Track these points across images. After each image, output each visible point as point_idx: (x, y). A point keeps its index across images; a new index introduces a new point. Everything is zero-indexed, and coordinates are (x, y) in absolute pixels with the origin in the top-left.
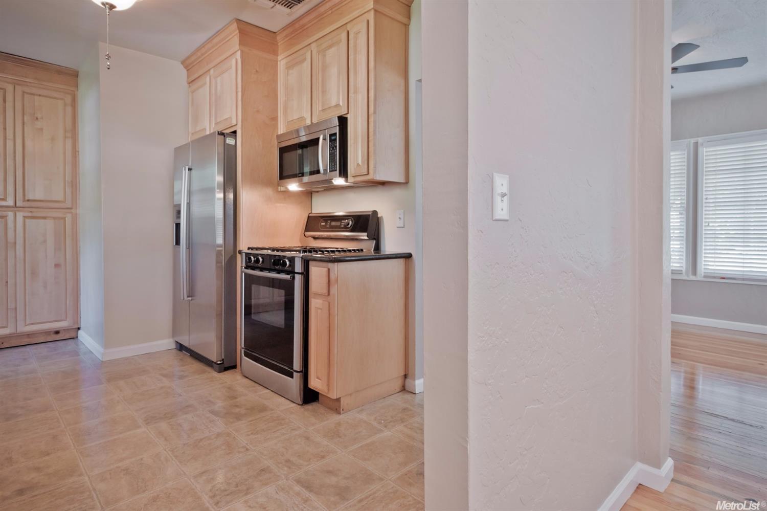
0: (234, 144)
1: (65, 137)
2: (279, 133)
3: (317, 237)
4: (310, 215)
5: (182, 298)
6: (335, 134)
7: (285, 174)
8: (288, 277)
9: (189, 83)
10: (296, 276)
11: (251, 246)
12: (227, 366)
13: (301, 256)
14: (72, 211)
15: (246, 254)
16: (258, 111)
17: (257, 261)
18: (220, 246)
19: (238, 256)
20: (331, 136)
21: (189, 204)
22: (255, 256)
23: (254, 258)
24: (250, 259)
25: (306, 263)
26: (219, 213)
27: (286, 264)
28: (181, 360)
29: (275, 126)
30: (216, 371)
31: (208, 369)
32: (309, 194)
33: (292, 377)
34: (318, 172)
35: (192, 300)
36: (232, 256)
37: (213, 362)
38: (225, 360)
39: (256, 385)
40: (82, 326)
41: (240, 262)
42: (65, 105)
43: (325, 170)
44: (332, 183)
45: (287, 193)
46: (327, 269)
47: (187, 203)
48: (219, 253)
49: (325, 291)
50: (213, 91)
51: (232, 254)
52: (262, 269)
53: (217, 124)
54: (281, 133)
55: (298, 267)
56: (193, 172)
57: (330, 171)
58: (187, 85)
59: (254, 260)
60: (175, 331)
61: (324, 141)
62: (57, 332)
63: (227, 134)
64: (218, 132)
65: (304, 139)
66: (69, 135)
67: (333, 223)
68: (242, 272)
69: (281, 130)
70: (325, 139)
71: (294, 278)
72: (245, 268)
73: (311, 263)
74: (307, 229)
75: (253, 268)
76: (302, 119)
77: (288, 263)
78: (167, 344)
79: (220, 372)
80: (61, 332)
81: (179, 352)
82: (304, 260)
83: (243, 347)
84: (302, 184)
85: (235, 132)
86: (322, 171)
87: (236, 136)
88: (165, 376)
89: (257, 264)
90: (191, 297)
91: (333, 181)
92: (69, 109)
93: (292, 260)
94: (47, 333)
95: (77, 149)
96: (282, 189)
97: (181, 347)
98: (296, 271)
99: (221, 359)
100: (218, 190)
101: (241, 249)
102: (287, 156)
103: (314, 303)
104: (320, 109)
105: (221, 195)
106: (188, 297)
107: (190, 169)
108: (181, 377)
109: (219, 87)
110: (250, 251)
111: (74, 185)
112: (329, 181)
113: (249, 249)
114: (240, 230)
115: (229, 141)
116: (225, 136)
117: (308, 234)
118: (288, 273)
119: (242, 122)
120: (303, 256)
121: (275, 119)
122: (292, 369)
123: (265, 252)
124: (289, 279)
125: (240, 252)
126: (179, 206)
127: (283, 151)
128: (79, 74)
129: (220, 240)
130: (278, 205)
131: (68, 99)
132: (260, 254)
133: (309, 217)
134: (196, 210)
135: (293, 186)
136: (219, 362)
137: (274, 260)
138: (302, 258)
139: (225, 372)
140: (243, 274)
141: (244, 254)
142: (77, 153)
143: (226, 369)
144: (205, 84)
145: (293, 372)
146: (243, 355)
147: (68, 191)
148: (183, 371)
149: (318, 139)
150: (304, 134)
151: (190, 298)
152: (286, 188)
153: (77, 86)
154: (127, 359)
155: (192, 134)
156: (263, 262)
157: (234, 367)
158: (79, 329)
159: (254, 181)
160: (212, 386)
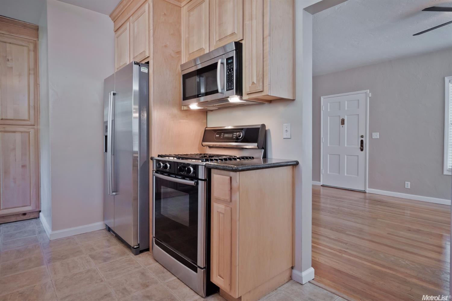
0: (147, 72)
1: (29, 74)
2: (182, 64)
3: (211, 146)
4: (206, 129)
5: (109, 193)
6: (232, 58)
7: (187, 96)
8: (192, 183)
9: (116, 31)
10: (200, 182)
11: (160, 154)
12: (142, 249)
13: (204, 164)
14: (35, 127)
15: (158, 161)
16: (166, 46)
17: (166, 167)
18: (136, 153)
19: (151, 161)
20: (227, 59)
22: (164, 162)
23: (163, 164)
24: (160, 164)
25: (209, 170)
26: (135, 128)
27: (191, 171)
28: (108, 240)
29: (180, 59)
30: (133, 253)
31: (127, 251)
32: (204, 113)
33: (196, 271)
34: (217, 91)
35: (116, 194)
36: (146, 161)
37: (131, 246)
38: (140, 245)
39: (165, 270)
40: (42, 210)
41: (152, 167)
42: (29, 50)
43: (223, 89)
44: (228, 101)
45: (189, 111)
46: (229, 178)
47: (112, 121)
48: (135, 159)
49: (228, 198)
50: (132, 34)
51: (146, 160)
52: (169, 174)
53: (134, 58)
54: (184, 63)
55: (202, 174)
56: (116, 96)
57: (227, 90)
58: (114, 33)
59: (163, 166)
60: (105, 217)
61: (222, 65)
62: (24, 214)
63: (142, 64)
64: (135, 62)
65: (200, 67)
66: (32, 72)
67: (226, 135)
68: (153, 175)
69: (183, 61)
70: (222, 63)
71: (197, 183)
72: (156, 172)
73: (212, 171)
74: (204, 140)
75: (162, 173)
76: (201, 49)
77: (192, 169)
78: (99, 225)
79: (136, 254)
80: (27, 214)
81: (108, 232)
82: (207, 168)
83: (154, 236)
84: (200, 104)
85: (148, 63)
86: (220, 90)
87: (149, 66)
88: (93, 257)
89: (165, 170)
90: (116, 192)
91: (229, 99)
92: (32, 54)
93: (196, 167)
94: (17, 215)
95: (38, 83)
96: (185, 108)
97: (109, 229)
98: (200, 177)
99: (137, 244)
100: (135, 110)
101: (153, 156)
102: (188, 81)
103: (216, 207)
104: (218, 39)
105: (137, 115)
106: (113, 192)
107: (114, 94)
108: (106, 259)
109: (136, 29)
110: (160, 158)
111: (35, 108)
112: (225, 99)
113: (159, 156)
114: (151, 141)
115: (143, 69)
116: (139, 66)
117: (205, 143)
118: (192, 179)
119: (154, 54)
120: (206, 164)
121: (179, 53)
122: (197, 264)
123: (171, 159)
124: (194, 185)
125: (152, 159)
126: (107, 122)
127: (186, 77)
128: (40, 29)
129: (136, 148)
130: (182, 121)
131: (31, 46)
132: (168, 161)
133: (205, 130)
134: (120, 127)
135: (194, 106)
136: (135, 247)
137: (180, 167)
138: (205, 166)
139: (141, 255)
140: (154, 177)
141: (155, 160)
142: (38, 86)
143: (141, 252)
144: (126, 29)
145: (197, 268)
146: (154, 243)
147: (32, 112)
148: (108, 252)
149: (216, 64)
150: (199, 63)
151: (114, 193)
152: (188, 107)
153: (37, 37)
154: (68, 238)
155: (118, 69)
156: (170, 167)
157: (148, 250)
158: (40, 211)
159: (163, 102)
160: (129, 271)
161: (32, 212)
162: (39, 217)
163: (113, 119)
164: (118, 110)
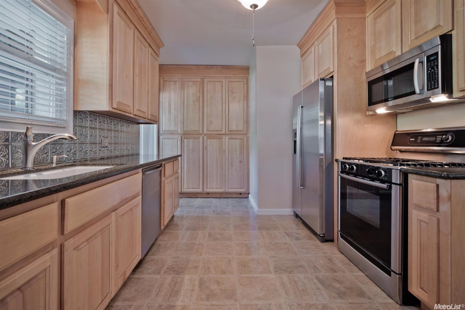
0: (331, 85)
1: (244, 99)
2: (367, 71)
3: (403, 150)
4: (396, 132)
5: (298, 187)
6: (437, 54)
7: (373, 101)
8: (385, 186)
9: (302, 56)
10: (393, 186)
11: (345, 157)
12: (327, 239)
13: (399, 169)
14: (247, 135)
15: (343, 163)
16: (350, 59)
17: (353, 168)
18: (321, 155)
19: (335, 164)
20: (428, 57)
21: (301, 129)
22: (350, 164)
23: (349, 166)
24: (345, 166)
25: (405, 175)
26: (321, 134)
28: (297, 224)
29: (364, 67)
30: (319, 240)
31: (314, 237)
32: (394, 116)
33: (390, 275)
34: (414, 93)
35: (303, 188)
36: (330, 163)
37: (317, 233)
38: (325, 234)
39: (351, 264)
40: (250, 193)
41: (337, 168)
42: (244, 84)
43: (422, 90)
44: (430, 101)
45: (375, 115)
46: (435, 185)
47: (300, 128)
48: (321, 160)
49: (434, 207)
50: (316, 55)
51: (330, 161)
52: (356, 175)
53: (319, 75)
54: (369, 70)
55: (396, 178)
56: (304, 108)
57: (428, 90)
58: (300, 58)
59: (349, 168)
60: (294, 205)
61: (421, 64)
62: (241, 194)
63: (327, 79)
64: (321, 79)
65: (388, 71)
67: (425, 139)
68: (338, 175)
69: (369, 68)
70: (421, 62)
71: (390, 188)
72: (341, 173)
73: (410, 176)
74: (394, 144)
75: (348, 174)
76: (392, 53)
77: (383, 173)
78: (288, 211)
79: (322, 242)
80: (242, 194)
81: (296, 218)
82: (403, 173)
83: (340, 230)
84: (389, 108)
85: (332, 77)
86: (417, 91)
87: (333, 79)
88: (287, 234)
89: (351, 171)
90: (303, 186)
91: (431, 99)
92: (245, 86)
93: (389, 172)
94: (237, 193)
95: (249, 105)
96: (371, 113)
97: (297, 216)
98: (393, 181)
99: (322, 233)
100: (320, 119)
101: (337, 158)
102: (375, 87)
103: (416, 215)
104: (413, 38)
105: (323, 122)
106: (301, 186)
107: (302, 107)
108: (297, 239)
109: (320, 50)
110: (345, 161)
111: (247, 122)
112: (427, 100)
113: (344, 158)
114: (336, 145)
115: (328, 83)
116: (325, 81)
117: (394, 148)
118: (383, 182)
119: (338, 68)
120: (401, 168)
121: (363, 61)
122: (390, 268)
123: (356, 161)
124: (386, 188)
125: (337, 160)
126: (296, 130)
127: (371, 84)
128: (250, 67)
129: (322, 151)
130: (366, 125)
131: (245, 81)
132: (354, 163)
133: (395, 134)
134: (306, 133)
135: (381, 110)
136: (321, 235)
137: (368, 170)
138: (400, 170)
139: (325, 243)
140: (340, 176)
141: (340, 162)
142: (249, 107)
143: (327, 241)
144: (311, 52)
145: (391, 272)
146: (340, 236)
147: (245, 125)
148: (298, 234)
149: (413, 64)
150: (388, 68)
151: (302, 187)
152: (375, 112)
153: (248, 74)
154: (268, 216)
155: (303, 86)
156: (357, 169)
157: (332, 241)
158: (249, 193)
159: (347, 109)
160: (317, 253)
161: (245, 193)
162: (248, 197)
163: (301, 127)
164: (305, 119)
